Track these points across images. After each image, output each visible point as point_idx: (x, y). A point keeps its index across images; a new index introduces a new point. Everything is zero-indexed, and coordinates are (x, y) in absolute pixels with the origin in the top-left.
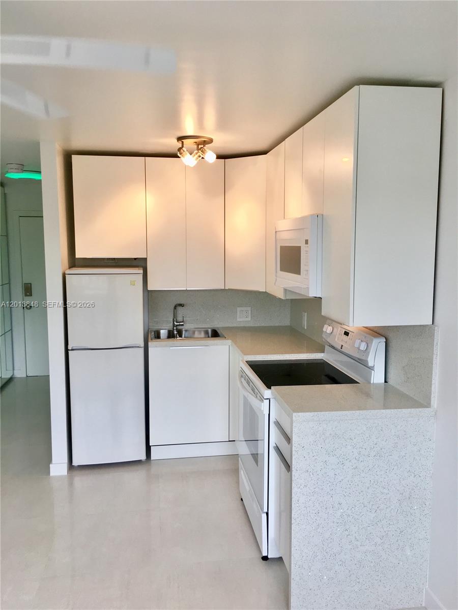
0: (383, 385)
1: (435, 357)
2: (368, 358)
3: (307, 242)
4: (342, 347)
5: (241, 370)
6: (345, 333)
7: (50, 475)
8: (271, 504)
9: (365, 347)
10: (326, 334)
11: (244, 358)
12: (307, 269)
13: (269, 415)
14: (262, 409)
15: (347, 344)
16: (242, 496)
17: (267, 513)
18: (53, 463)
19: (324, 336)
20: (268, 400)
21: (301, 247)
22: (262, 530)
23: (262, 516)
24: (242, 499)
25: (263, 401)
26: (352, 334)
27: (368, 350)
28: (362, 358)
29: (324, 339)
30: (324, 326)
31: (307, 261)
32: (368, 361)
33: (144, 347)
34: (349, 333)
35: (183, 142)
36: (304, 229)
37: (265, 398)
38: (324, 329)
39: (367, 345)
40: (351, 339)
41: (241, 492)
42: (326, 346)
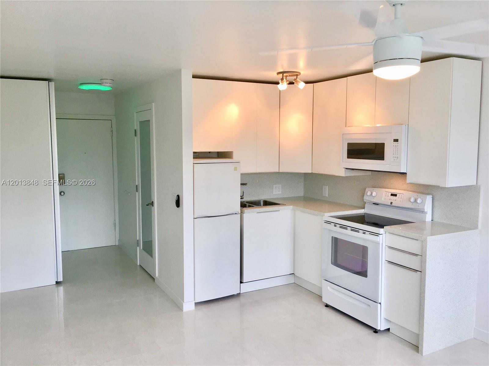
0: (431, 223)
1: (480, 201)
2: (424, 207)
3: (396, 140)
4: (391, 203)
5: (325, 222)
6: (392, 195)
7: (183, 311)
8: (382, 297)
9: (420, 201)
10: (369, 197)
11: (324, 215)
12: (396, 156)
13: (382, 244)
14: (378, 241)
15: (396, 201)
16: (327, 304)
17: (380, 303)
18: (184, 302)
19: (366, 198)
20: (382, 235)
21: (384, 143)
22: (377, 314)
23: (377, 305)
24: (327, 306)
25: (378, 236)
26: (401, 195)
27: (423, 202)
28: (418, 207)
29: (367, 200)
30: (367, 192)
31: (397, 152)
32: (424, 209)
33: (240, 213)
34: (397, 195)
35: (283, 75)
36: (391, 133)
37: (380, 234)
38: (369, 193)
39: (422, 200)
40: (401, 198)
41: (324, 302)
42: (366, 204)
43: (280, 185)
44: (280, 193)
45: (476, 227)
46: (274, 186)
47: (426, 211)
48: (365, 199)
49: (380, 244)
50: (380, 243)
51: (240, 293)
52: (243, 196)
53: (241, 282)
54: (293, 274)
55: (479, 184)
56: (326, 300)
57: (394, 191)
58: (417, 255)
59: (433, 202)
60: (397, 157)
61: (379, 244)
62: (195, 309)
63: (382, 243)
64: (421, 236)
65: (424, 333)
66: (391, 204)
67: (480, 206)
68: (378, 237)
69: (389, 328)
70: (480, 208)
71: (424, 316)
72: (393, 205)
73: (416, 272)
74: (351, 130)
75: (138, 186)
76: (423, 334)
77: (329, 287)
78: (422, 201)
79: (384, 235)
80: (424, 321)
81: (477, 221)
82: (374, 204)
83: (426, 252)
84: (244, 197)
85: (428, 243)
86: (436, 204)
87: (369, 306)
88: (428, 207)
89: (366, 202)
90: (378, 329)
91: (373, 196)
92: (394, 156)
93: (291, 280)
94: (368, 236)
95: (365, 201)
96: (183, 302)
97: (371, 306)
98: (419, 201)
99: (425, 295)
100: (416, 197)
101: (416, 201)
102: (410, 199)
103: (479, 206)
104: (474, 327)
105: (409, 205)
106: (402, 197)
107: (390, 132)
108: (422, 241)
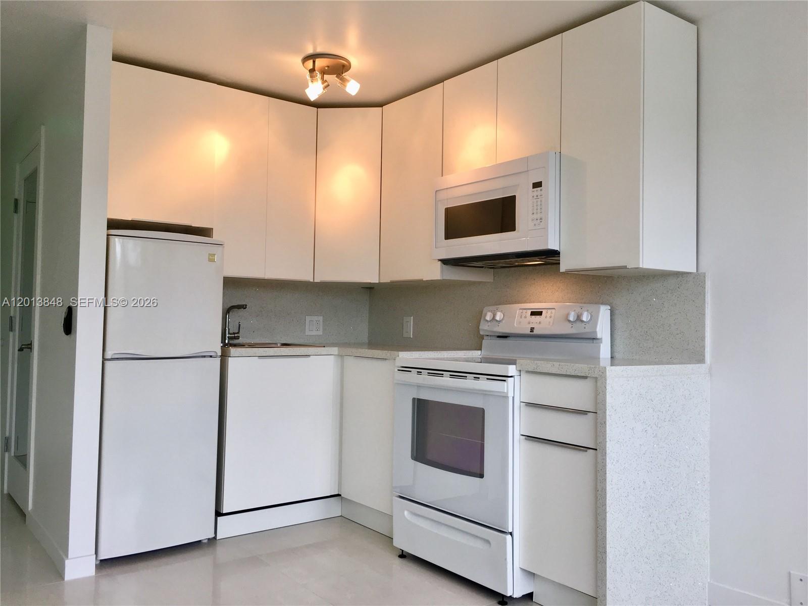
2: (596, 330)
3: (537, 185)
4: (532, 330)
5: (399, 370)
6: (533, 314)
7: (63, 579)
8: (516, 520)
9: (587, 318)
10: (489, 323)
11: (398, 356)
12: (539, 216)
13: (513, 397)
14: (506, 391)
15: (542, 325)
16: (403, 551)
17: (511, 534)
18: (69, 557)
19: (484, 327)
20: (513, 378)
21: (515, 196)
22: (506, 559)
23: (505, 539)
24: (403, 555)
25: (505, 381)
26: (549, 311)
27: (594, 319)
28: (583, 331)
29: (486, 330)
30: (486, 315)
31: (539, 208)
32: (595, 332)
33: (219, 354)
34: (542, 312)
35: (314, 62)
36: (528, 171)
37: (510, 375)
38: (488, 318)
39: (591, 314)
40: (550, 317)
41: (398, 547)
42: (483, 341)
43: (321, 318)
44: (320, 333)
45: (701, 360)
46: (308, 318)
47: (599, 336)
48: (484, 330)
49: (508, 397)
50: (509, 395)
51: (215, 538)
52: (238, 333)
53: (218, 514)
54: (339, 495)
55: (701, 270)
56: (401, 543)
57: (536, 306)
58: (585, 413)
59: (612, 320)
60: (541, 219)
61: (506, 397)
62: (96, 574)
63: (513, 395)
64: (593, 366)
65: (608, 591)
66: (530, 332)
67: (706, 315)
68: (505, 383)
69: (533, 592)
70: (706, 318)
71: (605, 552)
72: (535, 332)
73: (586, 451)
74: (451, 179)
75: (13, 319)
76: (605, 596)
77: (406, 513)
78: (591, 316)
79: (517, 378)
80: (606, 563)
81: (703, 347)
82: (499, 337)
83: (605, 402)
84: (240, 335)
85: (608, 382)
86: (619, 322)
87: (488, 542)
88: (603, 329)
89: (483, 335)
90: (509, 595)
91: (497, 320)
92: (535, 216)
93: (334, 509)
94: (484, 384)
95: (482, 333)
96: (64, 557)
97: (491, 542)
98: (585, 317)
99: (607, 501)
100: (578, 310)
101: (579, 318)
102: (568, 315)
103: (704, 314)
104: (709, 580)
105: (567, 329)
106: (553, 315)
107: (526, 170)
108: (596, 378)
